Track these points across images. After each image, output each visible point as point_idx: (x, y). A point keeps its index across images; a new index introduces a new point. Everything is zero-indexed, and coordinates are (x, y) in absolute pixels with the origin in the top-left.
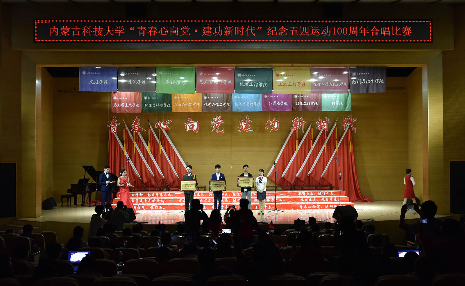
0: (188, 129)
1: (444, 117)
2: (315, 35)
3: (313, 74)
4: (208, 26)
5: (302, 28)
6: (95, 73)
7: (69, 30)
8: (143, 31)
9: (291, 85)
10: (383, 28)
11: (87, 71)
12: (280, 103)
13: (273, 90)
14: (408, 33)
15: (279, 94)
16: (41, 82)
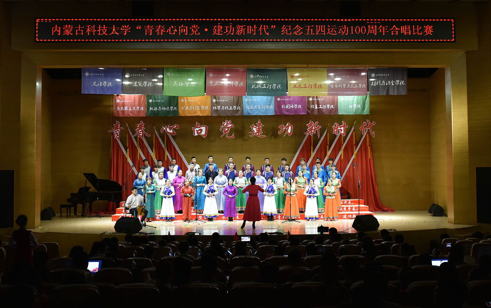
0: (196, 134)
1: (469, 120)
2: (331, 34)
3: (330, 76)
4: (219, 25)
5: (318, 27)
6: (99, 74)
7: (72, 29)
8: (150, 31)
9: (307, 87)
10: (404, 27)
11: (90, 72)
12: (294, 106)
13: (287, 93)
14: (429, 32)
15: (293, 97)
16: (41, 84)
